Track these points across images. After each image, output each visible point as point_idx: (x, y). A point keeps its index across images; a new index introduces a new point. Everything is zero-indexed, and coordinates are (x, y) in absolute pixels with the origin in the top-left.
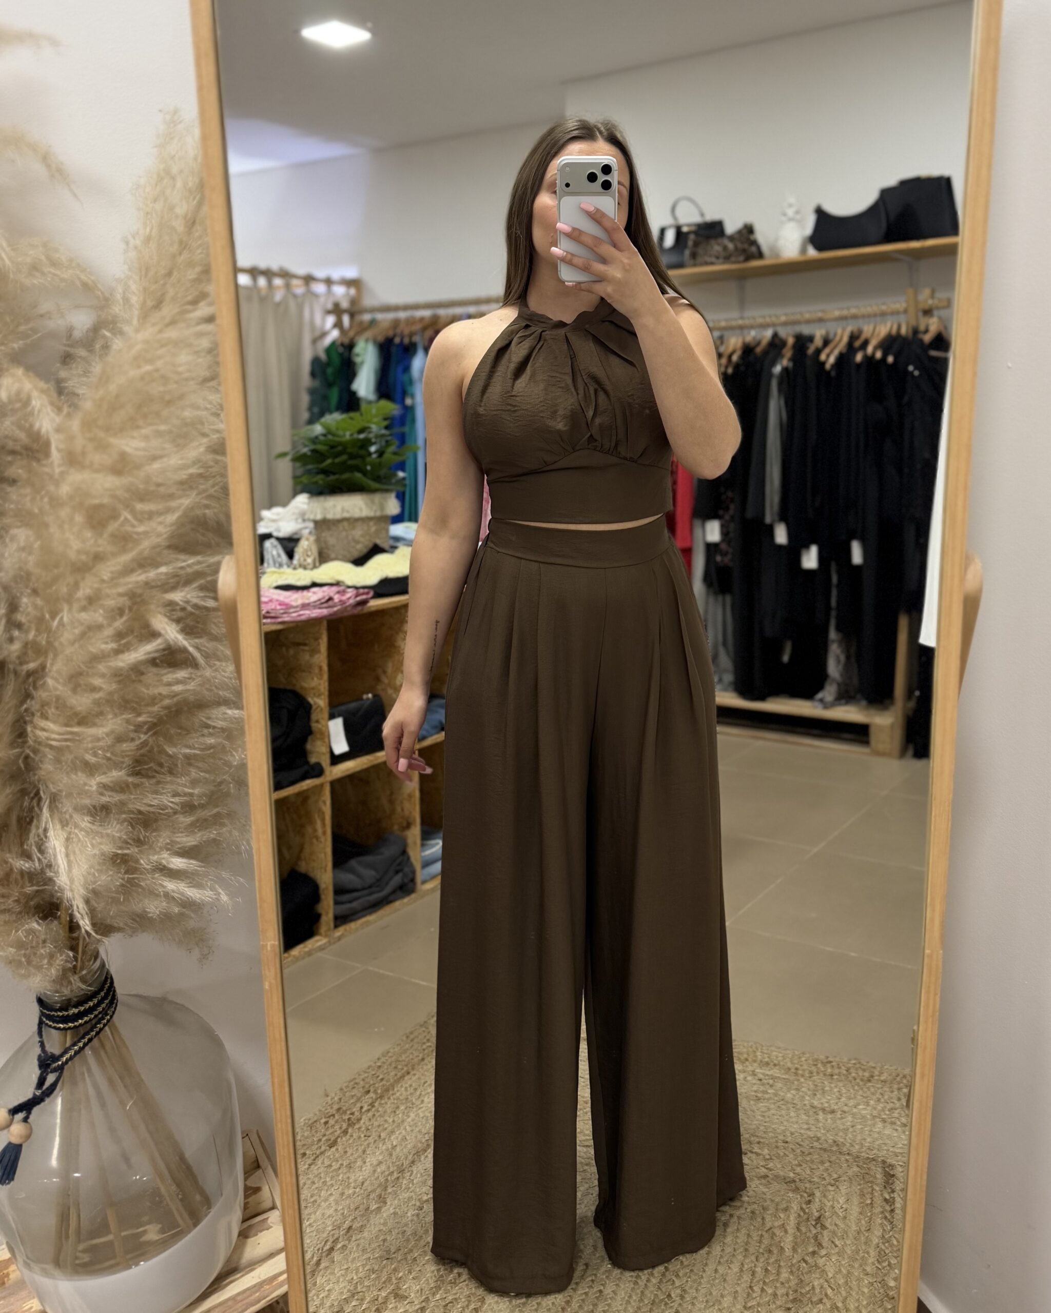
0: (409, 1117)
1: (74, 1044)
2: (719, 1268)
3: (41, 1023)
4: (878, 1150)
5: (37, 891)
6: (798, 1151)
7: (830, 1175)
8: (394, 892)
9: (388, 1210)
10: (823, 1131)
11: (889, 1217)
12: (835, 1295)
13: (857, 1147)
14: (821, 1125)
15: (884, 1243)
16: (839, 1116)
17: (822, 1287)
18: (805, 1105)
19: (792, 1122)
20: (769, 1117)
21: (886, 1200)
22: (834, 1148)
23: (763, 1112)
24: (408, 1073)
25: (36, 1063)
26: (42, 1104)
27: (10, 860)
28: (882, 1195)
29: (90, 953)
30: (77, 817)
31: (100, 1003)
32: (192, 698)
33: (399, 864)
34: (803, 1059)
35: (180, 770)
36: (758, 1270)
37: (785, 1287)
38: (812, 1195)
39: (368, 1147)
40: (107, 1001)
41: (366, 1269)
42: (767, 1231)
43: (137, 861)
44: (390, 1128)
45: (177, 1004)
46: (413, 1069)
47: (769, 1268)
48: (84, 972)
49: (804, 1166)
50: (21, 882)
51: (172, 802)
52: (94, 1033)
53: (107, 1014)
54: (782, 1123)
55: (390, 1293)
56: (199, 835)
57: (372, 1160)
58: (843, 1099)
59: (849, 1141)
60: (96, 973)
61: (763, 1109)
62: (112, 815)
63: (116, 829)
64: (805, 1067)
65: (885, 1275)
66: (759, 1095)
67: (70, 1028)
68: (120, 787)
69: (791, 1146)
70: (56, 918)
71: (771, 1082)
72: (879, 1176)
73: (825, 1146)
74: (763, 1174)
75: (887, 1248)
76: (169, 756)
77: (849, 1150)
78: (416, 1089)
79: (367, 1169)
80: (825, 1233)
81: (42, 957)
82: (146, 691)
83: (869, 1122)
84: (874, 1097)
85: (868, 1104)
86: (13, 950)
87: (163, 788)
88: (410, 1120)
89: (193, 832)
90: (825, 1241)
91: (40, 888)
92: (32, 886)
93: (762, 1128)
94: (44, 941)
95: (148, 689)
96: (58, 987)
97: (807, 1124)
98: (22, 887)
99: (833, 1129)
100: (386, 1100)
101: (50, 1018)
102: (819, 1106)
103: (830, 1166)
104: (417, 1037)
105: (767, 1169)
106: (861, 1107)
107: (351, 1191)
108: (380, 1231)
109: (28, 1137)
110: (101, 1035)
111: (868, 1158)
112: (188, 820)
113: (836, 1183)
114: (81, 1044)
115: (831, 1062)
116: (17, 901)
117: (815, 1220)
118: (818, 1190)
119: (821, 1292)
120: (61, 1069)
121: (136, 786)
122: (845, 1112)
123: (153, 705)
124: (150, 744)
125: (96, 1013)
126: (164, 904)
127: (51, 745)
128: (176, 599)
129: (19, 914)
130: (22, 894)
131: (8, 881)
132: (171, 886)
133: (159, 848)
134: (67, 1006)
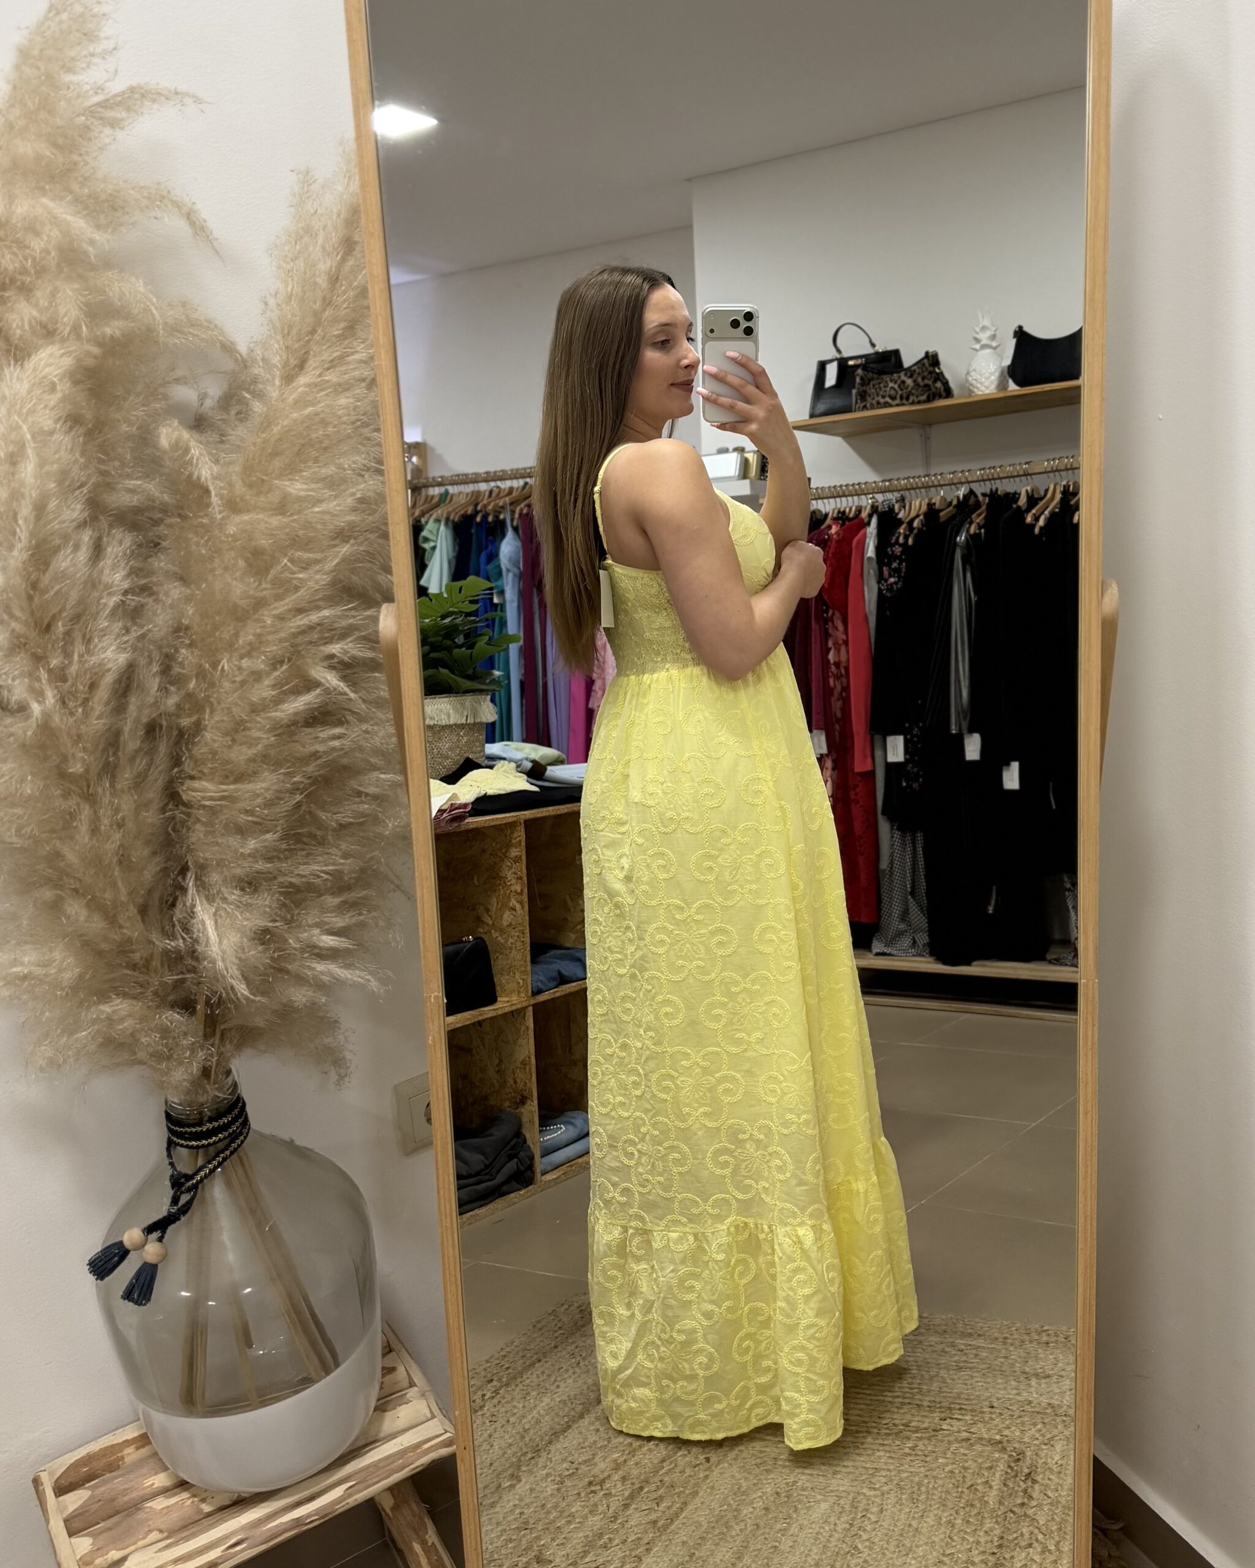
0: (542, 1401)
1: (209, 1162)
3: (170, 1144)
7: (1043, 1436)
8: (509, 1180)
18: (1015, 1372)
22: (1049, 1411)
24: (539, 1361)
25: (168, 1183)
27: (153, 938)
30: (225, 891)
32: (345, 761)
33: (513, 1148)
35: (331, 841)
38: (1023, 1454)
40: (238, 1124)
43: (286, 940)
44: (520, 1412)
47: (971, 1520)
49: (1014, 1428)
50: (160, 970)
51: (324, 872)
52: (228, 1153)
53: (240, 1134)
56: (347, 916)
62: (261, 888)
63: (265, 900)
67: (202, 1146)
68: (271, 855)
70: (193, 1011)
73: (1038, 1410)
76: (321, 826)
80: (1037, 1487)
81: (184, 1049)
82: (301, 749)
87: (314, 859)
88: (543, 1404)
89: (341, 914)
90: (1036, 1495)
93: (963, 1393)
94: (187, 1032)
95: (304, 747)
96: (192, 1098)
98: (162, 976)
101: (180, 1135)
104: (546, 1326)
109: (165, 1256)
112: (337, 901)
114: (215, 1163)
116: (157, 991)
118: (1028, 1449)
120: (195, 1187)
121: (286, 858)
123: (308, 764)
124: (304, 808)
125: (231, 1131)
126: (310, 993)
127: (204, 807)
128: (334, 651)
129: (158, 1007)
130: (163, 984)
131: (148, 969)
132: (320, 967)
133: (309, 926)
134: (200, 1121)
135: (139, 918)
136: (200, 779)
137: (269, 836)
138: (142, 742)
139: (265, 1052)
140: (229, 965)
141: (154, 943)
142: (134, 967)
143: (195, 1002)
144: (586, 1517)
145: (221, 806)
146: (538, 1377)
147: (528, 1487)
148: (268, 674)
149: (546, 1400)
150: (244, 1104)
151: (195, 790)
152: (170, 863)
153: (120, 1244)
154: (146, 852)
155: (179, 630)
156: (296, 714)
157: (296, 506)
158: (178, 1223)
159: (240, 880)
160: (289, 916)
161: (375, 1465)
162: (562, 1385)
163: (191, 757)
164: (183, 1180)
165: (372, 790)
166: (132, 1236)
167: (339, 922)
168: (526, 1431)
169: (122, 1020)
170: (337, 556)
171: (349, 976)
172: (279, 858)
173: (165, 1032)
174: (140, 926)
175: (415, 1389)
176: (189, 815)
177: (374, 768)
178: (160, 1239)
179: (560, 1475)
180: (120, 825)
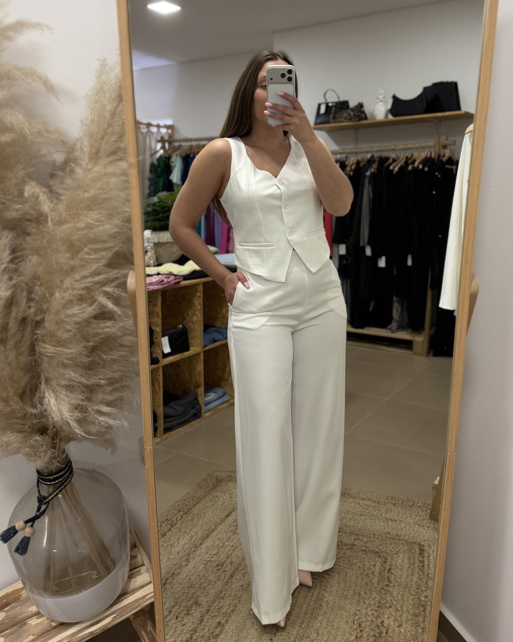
0: (199, 522)
1: (54, 492)
2: (344, 592)
3: (38, 481)
4: (417, 538)
5: (38, 422)
6: (380, 539)
7: (395, 550)
8: (191, 417)
9: (190, 566)
10: (391, 530)
11: (422, 569)
12: (397, 604)
13: (407, 537)
14: (390, 527)
15: (419, 581)
16: (398, 523)
17: (391, 600)
18: (383, 518)
19: (377, 526)
20: (366, 523)
21: (420, 561)
22: (397, 538)
23: (363, 521)
24: (199, 502)
25: (36, 500)
26: (40, 519)
27: (27, 408)
28: (418, 559)
29: (61, 450)
30: (58, 388)
31: (66, 473)
33: (194, 405)
34: (382, 497)
35: (108, 366)
36: (362, 593)
37: (374, 600)
38: (387, 559)
39: (180, 536)
40: (69, 472)
41: (182, 592)
42: (366, 575)
43: (87, 408)
44: (191, 527)
45: (100, 473)
46: (201, 500)
47: (367, 592)
48: (59, 459)
49: (383, 545)
50: (31, 418)
52: (63, 487)
53: (69, 478)
54: (372, 526)
55: (193, 603)
56: (114, 395)
57: (182, 543)
58: (400, 515)
59: (403, 534)
60: (64, 459)
61: (364, 519)
63: (77, 395)
64: (383, 500)
65: (420, 595)
66: (362, 513)
67: (52, 484)
69: (377, 536)
70: (47, 434)
71: (367, 507)
72: (417, 550)
73: (392, 536)
74: (364, 549)
75: (421, 583)
76: (103, 360)
77: (403, 538)
78: (202, 510)
79: (180, 546)
80: (392, 576)
81: (41, 451)
83: (412, 526)
84: (415, 514)
85: (411, 517)
86: (28, 449)
88: (199, 524)
90: (392, 580)
91: (40, 421)
92: (36, 420)
93: (363, 528)
94: (42, 445)
95: (93, 330)
96: (48, 465)
97: (384, 526)
98: (32, 420)
99: (396, 528)
100: (188, 515)
101: (42, 479)
102: (389, 518)
103: (395, 546)
104: (203, 486)
105: (366, 547)
106: (408, 518)
107: (173, 557)
108: (187, 575)
109: (33, 534)
110: (66, 487)
111: (412, 542)
112: (110, 389)
113: (397, 553)
114: (57, 492)
115: (395, 498)
116: (29, 427)
117: (388, 570)
118: (389, 557)
119: (391, 603)
120: (48, 502)
122: (401, 521)
123: (95, 337)
125: (64, 477)
127: (47, 355)
128: (106, 290)
129: (30, 434)
130: (32, 423)
131: (25, 418)
132: (102, 419)
133: (98, 402)
134: (51, 474)
136: (45, 343)
143: (47, 430)
145: (55, 356)
146: (198, 510)
149: (201, 522)
150: (71, 463)
151: (43, 348)
152: (33, 375)
153: (14, 528)
154: (22, 374)
155: (36, 277)
159: (66, 386)
161: (126, 606)
162: (207, 515)
164: (43, 499)
166: (19, 524)
173: (32, 446)
174: (21, 404)
175: (144, 567)
176: (40, 358)
178: (32, 526)
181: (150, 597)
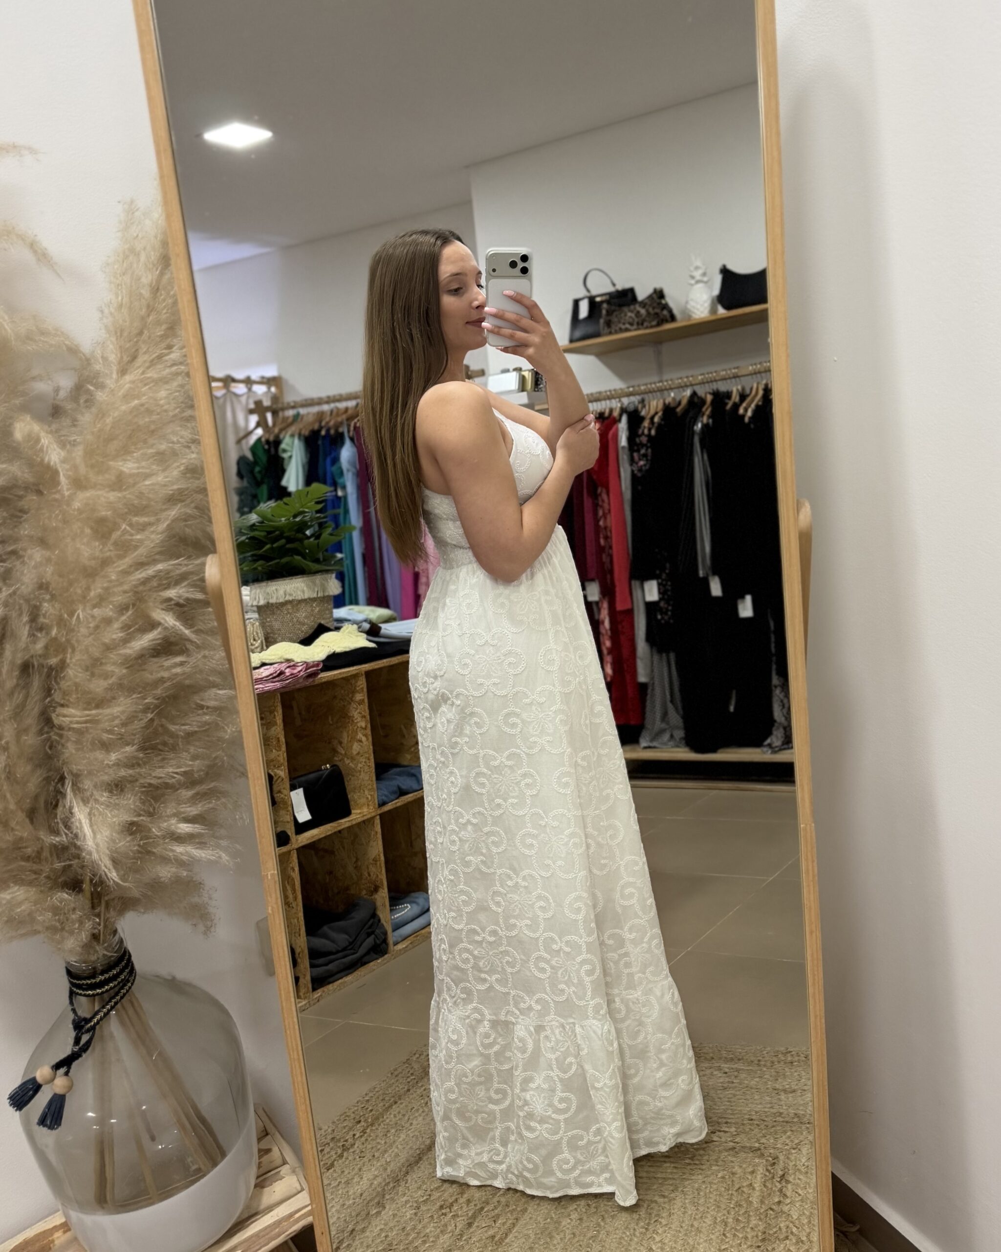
0: (399, 1137)
1: (103, 1007)
3: (72, 995)
5: (64, 868)
8: (368, 953)
17: (787, 1227)
24: (396, 1103)
25: (71, 1026)
29: (110, 927)
30: (97, 795)
31: (121, 973)
32: (187, 682)
35: (181, 747)
37: (755, 1231)
40: (126, 973)
43: (150, 830)
44: (383, 1148)
47: (740, 1218)
48: (106, 944)
50: (50, 859)
51: (176, 773)
52: (118, 998)
53: (127, 984)
56: (200, 805)
60: (116, 945)
62: (126, 790)
63: (130, 800)
67: (97, 994)
68: (132, 763)
70: (81, 890)
76: (173, 735)
81: (73, 922)
82: (149, 676)
87: (168, 763)
89: (194, 804)
90: (789, 1193)
92: (60, 861)
94: (74, 909)
95: (152, 674)
96: (86, 957)
97: (770, 1103)
98: (52, 864)
100: (377, 1126)
101: (79, 986)
107: (351, 1202)
109: (70, 1088)
112: (190, 793)
114: (108, 1007)
116: (48, 876)
119: (787, 1231)
120: (92, 1029)
121: (145, 763)
123: (156, 688)
124: (155, 723)
125: (120, 980)
126: (174, 870)
127: (74, 728)
128: (171, 595)
129: (51, 889)
130: (52, 870)
131: (40, 859)
132: (179, 849)
133: (168, 816)
134: (93, 975)
135: (27, 821)
136: (67, 706)
137: (128, 749)
138: (18, 679)
139: (144, 913)
140: (102, 856)
141: (43, 841)
142: (28, 859)
143: (82, 882)
144: (438, 1237)
145: (86, 727)
146: (395, 1116)
147: (391, 1213)
148: (117, 620)
149: (403, 1136)
150: (130, 956)
151: (65, 716)
152: (51, 773)
153: (33, 1080)
154: (29, 768)
155: (42, 586)
156: (143, 649)
157: (131, 481)
158: (80, 1059)
159: (109, 785)
160: (151, 810)
161: (257, 1235)
162: (415, 1122)
163: (60, 689)
164: (83, 1023)
165: (212, 703)
166: (42, 1073)
167: (193, 810)
168: (388, 1163)
169: (20, 904)
170: (167, 519)
171: (204, 855)
172: (139, 765)
173: (56, 910)
174: (31, 827)
175: (287, 1167)
176: (61, 736)
177: (215, 685)
178: (67, 1074)
179: (416, 1202)
180: (6, 749)
181: (302, 1215)
